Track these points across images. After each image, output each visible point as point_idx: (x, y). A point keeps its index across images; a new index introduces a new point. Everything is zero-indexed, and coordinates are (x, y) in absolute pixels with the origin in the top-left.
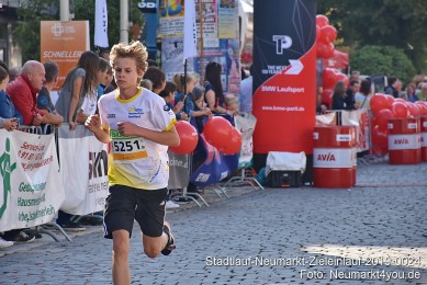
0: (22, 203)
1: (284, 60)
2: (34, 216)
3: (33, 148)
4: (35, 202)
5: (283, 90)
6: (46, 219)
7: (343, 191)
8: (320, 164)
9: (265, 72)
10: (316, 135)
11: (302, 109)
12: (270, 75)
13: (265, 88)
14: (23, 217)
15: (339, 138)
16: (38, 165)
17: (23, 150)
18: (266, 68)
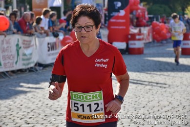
0: (23, 60)
1: (118, 10)
2: (28, 64)
3: (27, 41)
4: (28, 59)
5: (118, 21)
6: (32, 65)
7: (139, 56)
8: (131, 46)
9: (112, 15)
10: (130, 37)
11: (124, 27)
12: (113, 16)
13: (112, 20)
14: (24, 64)
15: (137, 37)
16: (29, 47)
17: (24, 42)
18: (112, 13)
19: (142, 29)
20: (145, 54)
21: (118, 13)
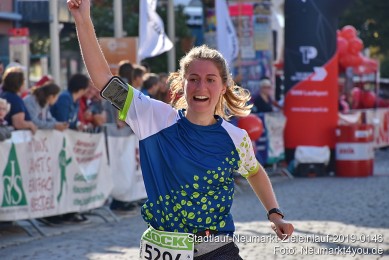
0: (77, 190)
1: (309, 68)
2: (87, 201)
3: (86, 145)
4: (88, 189)
5: (310, 94)
6: (98, 203)
7: (362, 180)
8: (342, 157)
9: (294, 78)
10: (338, 132)
11: (326, 110)
12: (297, 81)
13: (295, 92)
14: (78, 202)
15: (358, 134)
16: (90, 159)
17: (78, 147)
18: (294, 75)
19: (369, 113)
20: (378, 176)
21: (310, 74)
